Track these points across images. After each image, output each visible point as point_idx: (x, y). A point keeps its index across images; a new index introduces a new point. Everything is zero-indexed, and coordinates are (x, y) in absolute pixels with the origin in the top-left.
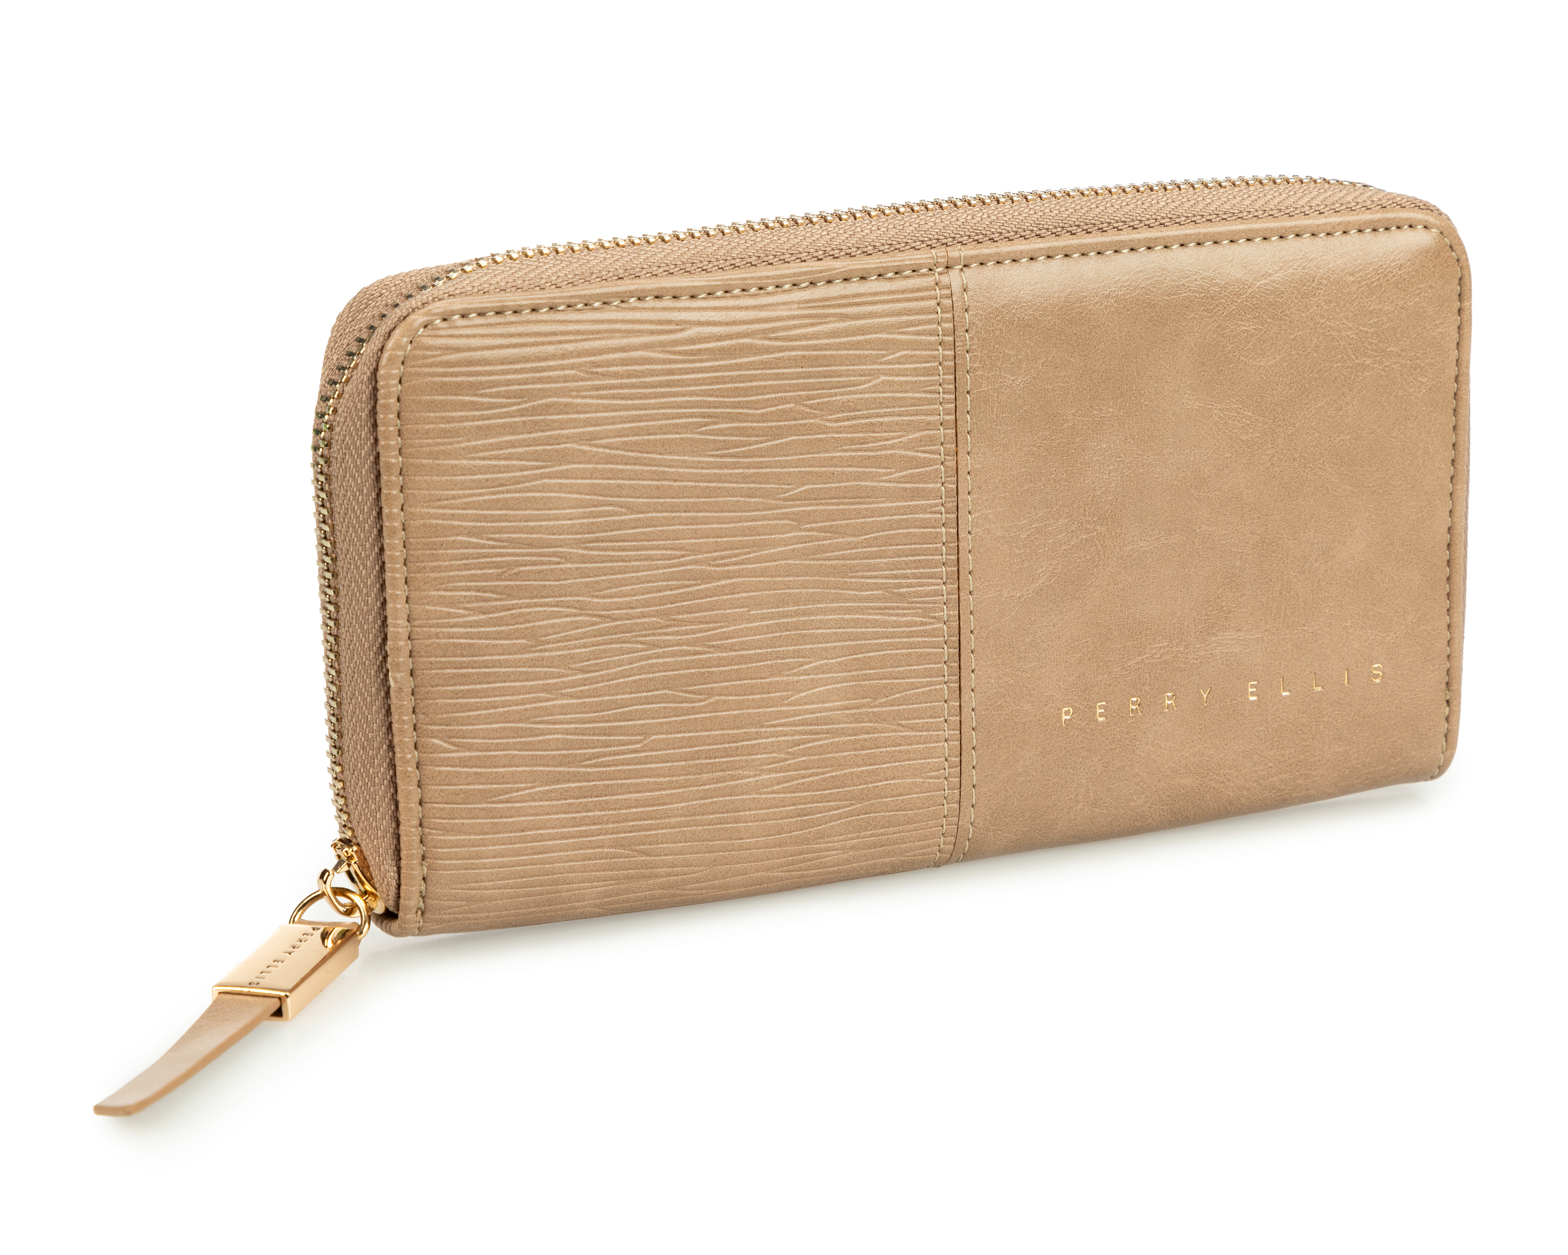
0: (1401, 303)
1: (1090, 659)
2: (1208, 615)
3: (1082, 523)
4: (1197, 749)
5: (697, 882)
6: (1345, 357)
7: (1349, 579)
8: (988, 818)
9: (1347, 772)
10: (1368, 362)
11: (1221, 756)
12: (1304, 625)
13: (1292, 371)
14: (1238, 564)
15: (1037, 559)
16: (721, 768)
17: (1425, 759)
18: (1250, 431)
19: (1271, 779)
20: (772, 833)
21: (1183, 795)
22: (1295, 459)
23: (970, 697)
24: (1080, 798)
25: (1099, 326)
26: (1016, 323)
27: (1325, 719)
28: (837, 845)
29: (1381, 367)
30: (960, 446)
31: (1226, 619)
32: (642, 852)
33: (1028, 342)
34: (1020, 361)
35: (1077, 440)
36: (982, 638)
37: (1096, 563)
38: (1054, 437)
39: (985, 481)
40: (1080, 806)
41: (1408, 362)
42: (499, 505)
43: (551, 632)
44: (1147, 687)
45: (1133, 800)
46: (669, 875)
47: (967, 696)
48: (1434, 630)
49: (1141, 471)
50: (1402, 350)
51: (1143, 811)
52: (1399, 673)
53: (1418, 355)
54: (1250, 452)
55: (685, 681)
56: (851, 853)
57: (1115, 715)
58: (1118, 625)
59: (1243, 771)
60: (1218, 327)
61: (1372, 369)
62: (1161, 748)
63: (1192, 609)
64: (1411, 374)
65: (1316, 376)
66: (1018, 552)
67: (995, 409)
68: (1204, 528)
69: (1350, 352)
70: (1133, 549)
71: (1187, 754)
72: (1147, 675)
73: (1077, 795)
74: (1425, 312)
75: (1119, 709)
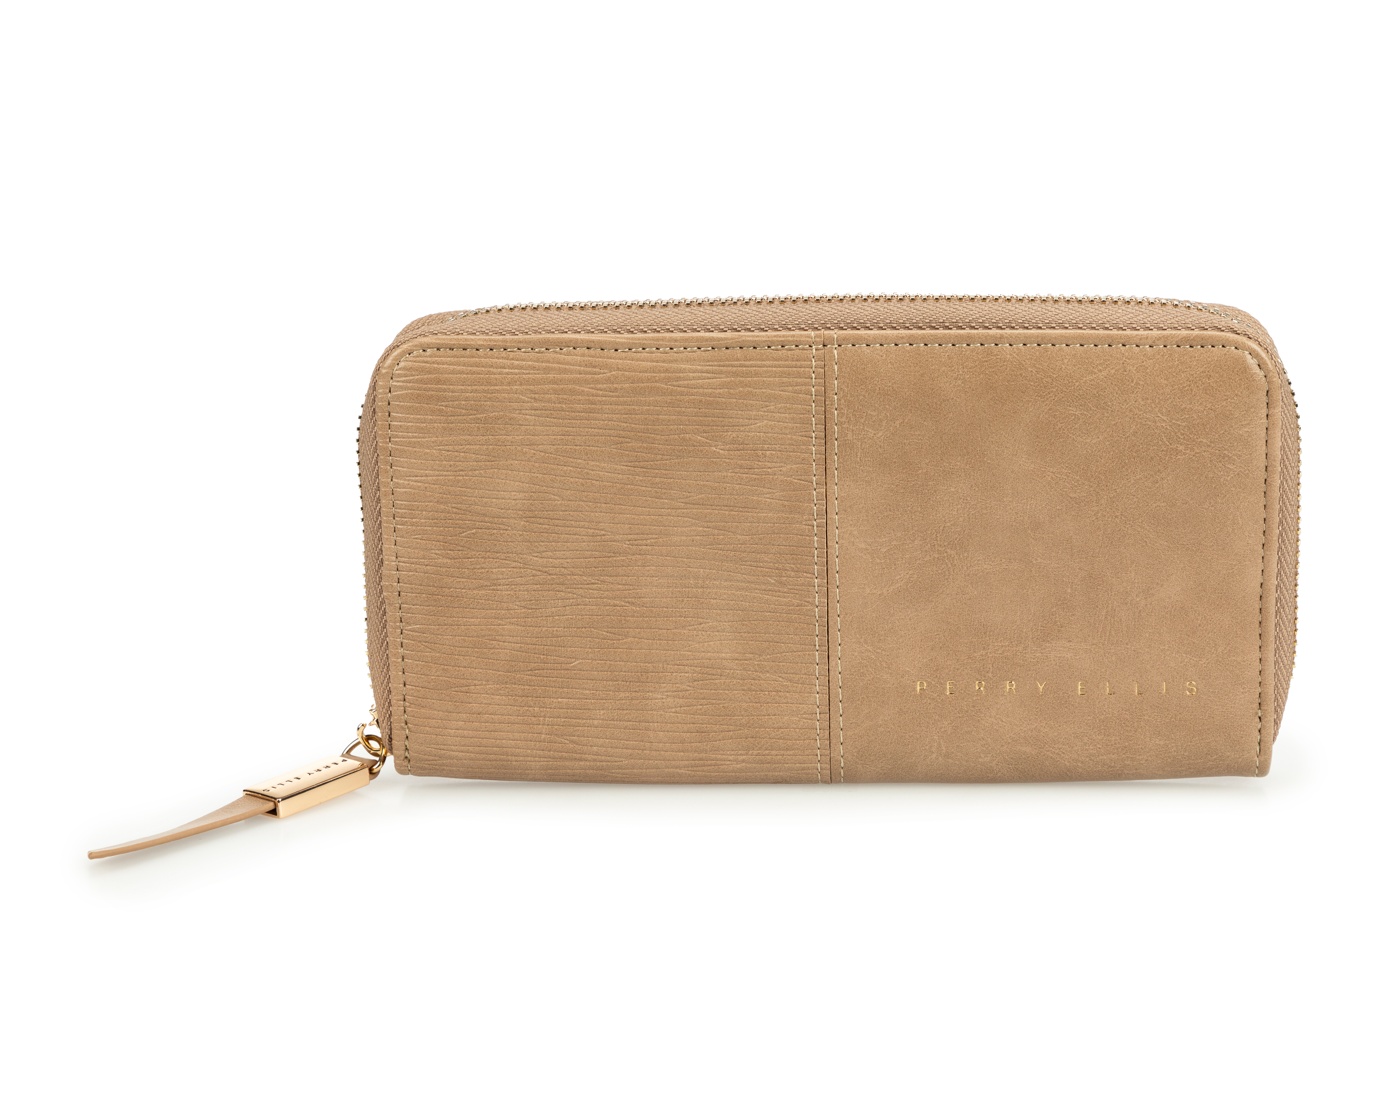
0: (1209, 406)
1: (941, 648)
2: (1044, 627)
3: (934, 545)
4: (1034, 727)
5: (619, 768)
6: (1160, 443)
7: (1167, 613)
8: (855, 754)
9: (1169, 760)
10: (1181, 448)
11: (1056, 734)
12: (1127, 644)
13: (1114, 449)
14: (1069, 591)
15: (895, 569)
16: (634, 690)
17: (1240, 760)
18: (1078, 491)
19: (1101, 757)
20: (676, 741)
21: (1025, 759)
22: (1116, 517)
23: (837, 664)
24: (933, 749)
25: (948, 401)
26: (877, 391)
27: (1145, 718)
28: (731, 758)
29: (1193, 453)
30: (828, 479)
31: (1059, 631)
32: (572, 741)
33: (887, 407)
34: (881, 421)
35: (930, 483)
36: (847, 621)
37: (947, 577)
38: (910, 479)
39: (850, 507)
40: (934, 755)
41: (1217, 451)
42: (460, 484)
43: (501, 577)
44: (990, 675)
45: (980, 757)
46: (595, 760)
47: (834, 663)
48: (1244, 661)
49: (985, 512)
50: (1211, 442)
51: (991, 767)
52: (1211, 690)
53: (1226, 447)
54: (1078, 508)
55: (606, 624)
56: (743, 764)
57: (963, 692)
58: (966, 625)
59: (1075, 748)
60: (1050, 410)
61: (1185, 454)
62: (1002, 721)
63: (1030, 621)
64: (1220, 461)
65: (1134, 454)
66: (879, 561)
67: (859, 454)
68: (1039, 560)
69: (1165, 440)
70: (978, 570)
71: (1026, 729)
72: (990, 666)
73: (931, 747)
74: (1232, 414)
75: (966, 688)
